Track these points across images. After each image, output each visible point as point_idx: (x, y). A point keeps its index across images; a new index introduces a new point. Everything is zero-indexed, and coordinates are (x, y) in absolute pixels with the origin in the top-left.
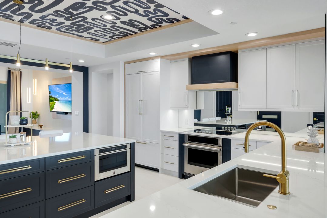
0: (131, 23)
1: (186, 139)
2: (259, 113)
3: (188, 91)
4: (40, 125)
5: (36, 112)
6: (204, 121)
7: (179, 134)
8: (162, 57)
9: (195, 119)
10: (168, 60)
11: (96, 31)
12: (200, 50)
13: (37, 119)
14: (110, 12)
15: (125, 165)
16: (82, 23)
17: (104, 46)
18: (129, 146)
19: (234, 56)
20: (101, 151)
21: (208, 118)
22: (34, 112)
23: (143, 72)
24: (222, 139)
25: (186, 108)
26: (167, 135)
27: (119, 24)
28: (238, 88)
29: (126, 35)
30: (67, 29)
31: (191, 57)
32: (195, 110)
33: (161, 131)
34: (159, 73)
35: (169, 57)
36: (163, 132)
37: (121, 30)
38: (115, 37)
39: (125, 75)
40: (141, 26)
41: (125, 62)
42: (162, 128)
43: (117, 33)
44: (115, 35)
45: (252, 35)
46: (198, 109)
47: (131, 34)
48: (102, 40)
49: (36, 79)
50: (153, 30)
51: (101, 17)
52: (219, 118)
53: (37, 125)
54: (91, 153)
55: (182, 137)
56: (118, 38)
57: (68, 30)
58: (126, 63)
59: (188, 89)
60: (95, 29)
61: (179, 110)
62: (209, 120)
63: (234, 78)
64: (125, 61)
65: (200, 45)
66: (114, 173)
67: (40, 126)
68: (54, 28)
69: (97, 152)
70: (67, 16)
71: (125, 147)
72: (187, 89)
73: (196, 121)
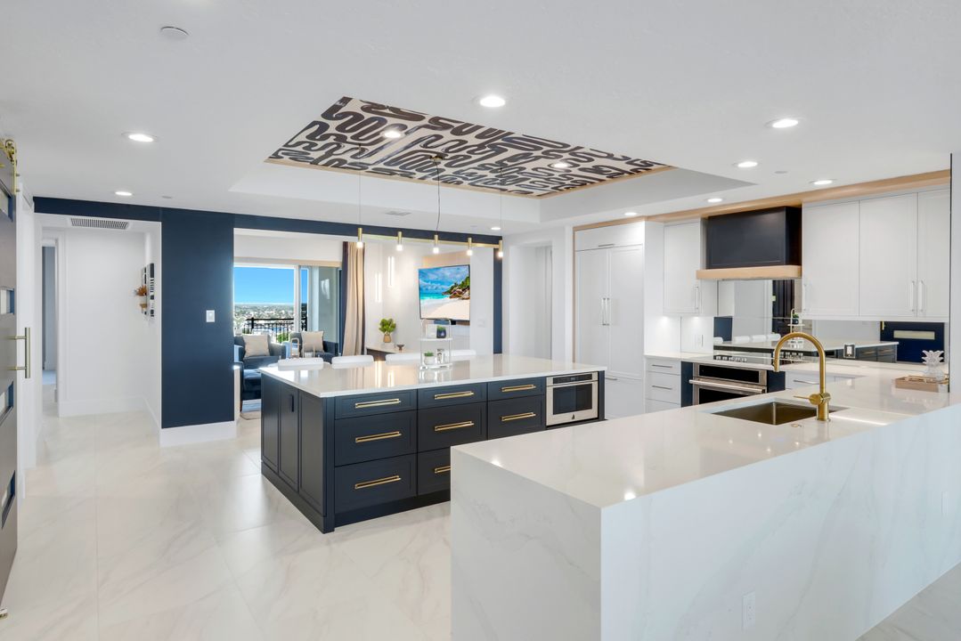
0: (597, 170)
1: (696, 371)
2: (883, 326)
3: (699, 281)
4: (399, 344)
5: (391, 321)
6: (738, 340)
7: (682, 362)
8: (648, 218)
9: (715, 336)
10: (661, 222)
11: (533, 182)
12: (724, 206)
13: (391, 334)
14: (566, 160)
15: (589, 406)
16: (515, 174)
17: (538, 201)
18: (595, 377)
19: (793, 215)
20: (556, 380)
21: (749, 336)
22: (387, 319)
23: (610, 246)
24: (768, 371)
25: (696, 313)
26: (658, 364)
27: (575, 171)
28: (801, 275)
29: (583, 184)
30: (486, 183)
31: (707, 216)
32: (715, 318)
33: (646, 356)
34: (642, 249)
35: (662, 218)
36: (650, 358)
37: (575, 178)
38: (562, 188)
39: (574, 251)
40: (614, 171)
41: (574, 228)
42: (649, 352)
43: (568, 182)
44: (563, 184)
45: (823, 183)
46: (722, 315)
47: (592, 183)
48: (537, 192)
49: (393, 258)
50: (633, 176)
51: (549, 166)
52: (777, 337)
53: (392, 344)
54: (541, 382)
55: (687, 368)
56: (568, 188)
57: (488, 184)
58: (576, 229)
59: (699, 276)
60: (533, 179)
61: (682, 317)
62: (752, 339)
63: (794, 257)
64: (575, 225)
65: (724, 199)
66: (573, 418)
67: (398, 346)
68: (466, 183)
69: (550, 382)
70: (495, 168)
71: (589, 377)
72: (698, 278)
73: (720, 341)
